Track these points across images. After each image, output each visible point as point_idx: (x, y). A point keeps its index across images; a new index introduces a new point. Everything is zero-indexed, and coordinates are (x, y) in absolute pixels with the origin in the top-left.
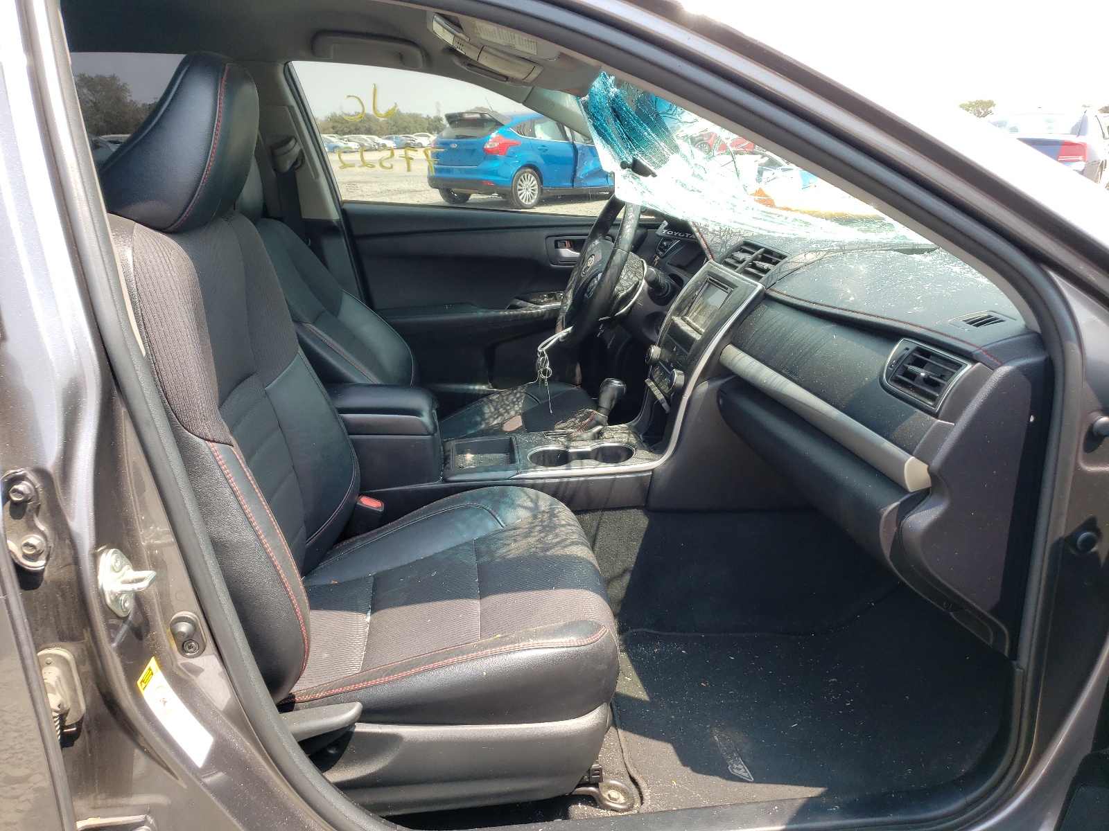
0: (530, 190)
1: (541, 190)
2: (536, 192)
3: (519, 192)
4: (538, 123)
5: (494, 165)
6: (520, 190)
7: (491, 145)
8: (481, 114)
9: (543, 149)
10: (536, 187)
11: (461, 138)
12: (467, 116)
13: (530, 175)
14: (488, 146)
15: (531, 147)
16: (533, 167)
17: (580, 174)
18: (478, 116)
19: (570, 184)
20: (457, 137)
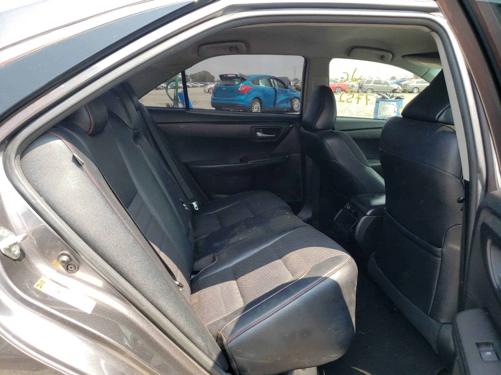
0: (257, 108)
1: (261, 108)
2: (260, 109)
3: (253, 109)
4: (260, 79)
5: (243, 97)
6: (253, 108)
7: (241, 89)
8: (236, 75)
9: (263, 90)
10: (259, 107)
11: (227, 85)
12: (229, 75)
13: (257, 102)
14: (240, 89)
15: (257, 90)
16: (258, 98)
17: (278, 102)
18: (235, 76)
19: (273, 106)
20: (225, 85)
